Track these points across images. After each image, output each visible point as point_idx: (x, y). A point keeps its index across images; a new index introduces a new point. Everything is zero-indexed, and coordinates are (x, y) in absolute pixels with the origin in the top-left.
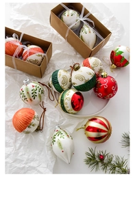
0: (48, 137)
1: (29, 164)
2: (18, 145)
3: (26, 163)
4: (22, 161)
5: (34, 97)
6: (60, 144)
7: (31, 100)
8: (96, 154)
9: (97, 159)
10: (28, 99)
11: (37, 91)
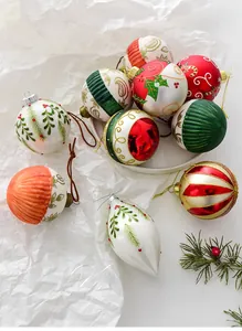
0: (98, 223)
1: (71, 290)
2: (35, 252)
3: (63, 289)
4: (55, 284)
5: (49, 128)
6: (131, 235)
7: (42, 136)
8: (203, 245)
9: (207, 256)
10: (35, 136)
11: (55, 117)
